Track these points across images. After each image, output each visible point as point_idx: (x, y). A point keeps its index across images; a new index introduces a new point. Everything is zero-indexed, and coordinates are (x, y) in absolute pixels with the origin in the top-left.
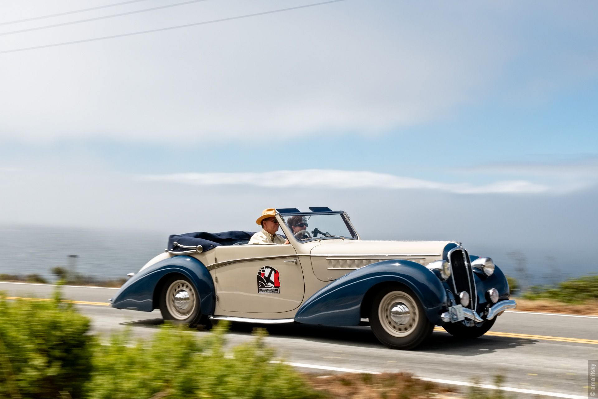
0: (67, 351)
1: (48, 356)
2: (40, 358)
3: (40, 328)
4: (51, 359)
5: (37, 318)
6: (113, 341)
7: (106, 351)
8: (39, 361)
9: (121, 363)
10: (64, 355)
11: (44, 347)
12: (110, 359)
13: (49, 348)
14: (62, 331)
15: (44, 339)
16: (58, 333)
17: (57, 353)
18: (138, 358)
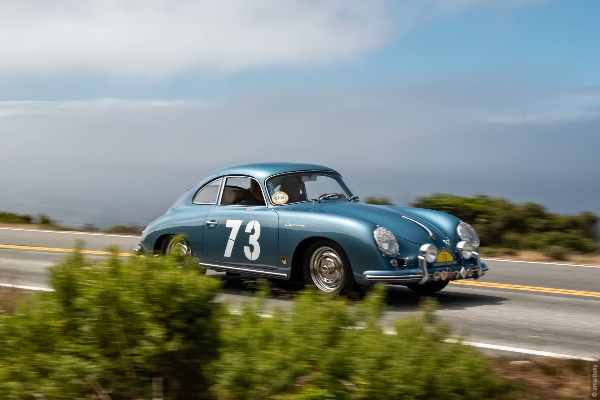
0: (190, 321)
1: (168, 326)
2: (158, 328)
3: (156, 292)
4: (170, 330)
5: (154, 281)
6: (244, 310)
7: (236, 322)
8: (157, 332)
9: (255, 337)
10: (186, 325)
11: (163, 315)
12: (242, 333)
13: (168, 317)
14: (183, 297)
15: (162, 306)
16: (179, 300)
17: (178, 323)
18: (276, 333)
